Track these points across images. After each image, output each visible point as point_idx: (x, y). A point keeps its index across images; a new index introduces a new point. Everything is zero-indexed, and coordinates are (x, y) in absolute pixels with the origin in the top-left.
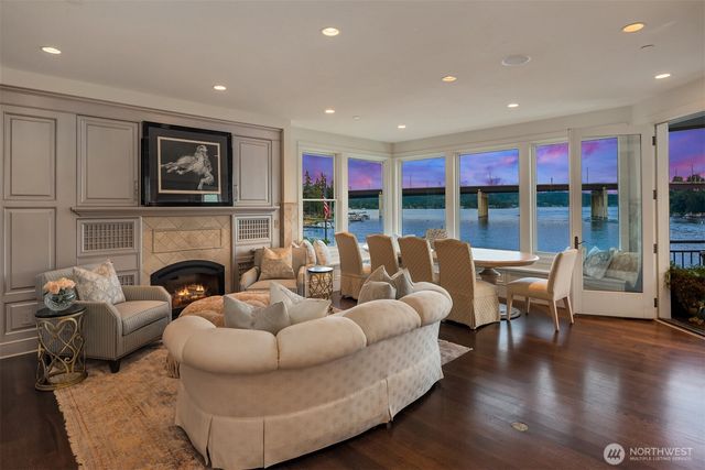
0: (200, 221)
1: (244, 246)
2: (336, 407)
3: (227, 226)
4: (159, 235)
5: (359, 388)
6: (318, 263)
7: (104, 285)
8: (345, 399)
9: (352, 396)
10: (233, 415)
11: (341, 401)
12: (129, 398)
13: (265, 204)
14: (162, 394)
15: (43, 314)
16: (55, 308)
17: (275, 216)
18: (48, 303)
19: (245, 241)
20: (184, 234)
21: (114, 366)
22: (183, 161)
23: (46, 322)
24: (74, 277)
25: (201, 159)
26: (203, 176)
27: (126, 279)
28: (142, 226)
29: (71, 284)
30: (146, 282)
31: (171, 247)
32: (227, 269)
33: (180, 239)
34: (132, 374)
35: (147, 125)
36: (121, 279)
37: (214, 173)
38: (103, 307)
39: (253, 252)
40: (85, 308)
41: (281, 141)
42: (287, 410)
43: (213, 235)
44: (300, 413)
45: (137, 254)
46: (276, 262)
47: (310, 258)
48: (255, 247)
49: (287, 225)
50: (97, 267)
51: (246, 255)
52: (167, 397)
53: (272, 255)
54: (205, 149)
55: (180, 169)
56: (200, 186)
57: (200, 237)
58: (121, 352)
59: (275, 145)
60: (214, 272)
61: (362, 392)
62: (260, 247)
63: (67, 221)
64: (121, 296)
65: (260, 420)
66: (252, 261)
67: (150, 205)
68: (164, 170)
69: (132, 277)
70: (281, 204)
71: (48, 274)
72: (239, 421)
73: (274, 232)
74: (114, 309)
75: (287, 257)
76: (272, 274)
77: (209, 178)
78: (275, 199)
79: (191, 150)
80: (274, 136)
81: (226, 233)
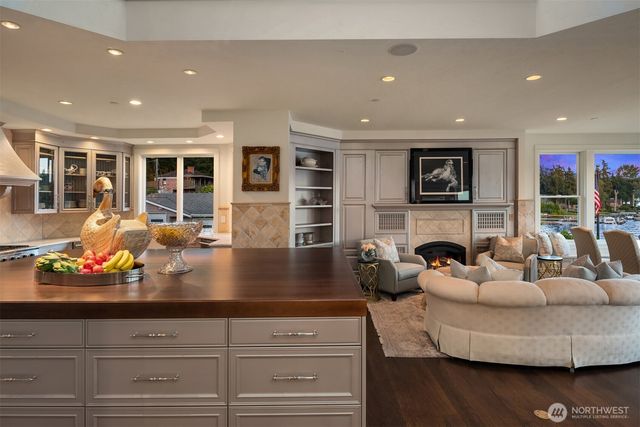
0: (448, 214)
1: (482, 234)
2: (521, 340)
3: (468, 218)
4: (420, 223)
5: (543, 334)
6: (554, 254)
7: (389, 251)
8: (530, 338)
9: (536, 338)
10: (452, 326)
11: (526, 338)
12: (401, 314)
13: (501, 201)
14: (418, 316)
15: (361, 261)
16: (366, 260)
17: (510, 211)
18: (363, 256)
19: (482, 230)
20: (437, 222)
21: (394, 297)
22: (435, 172)
23: (362, 265)
24: (375, 244)
25: (449, 170)
26: (450, 182)
27: (401, 249)
28: (410, 216)
29: (374, 247)
30: (412, 252)
31: (428, 231)
32: (468, 250)
33: (434, 226)
34: (403, 304)
35: (413, 151)
36: (398, 248)
37: (458, 179)
38: (388, 262)
39: (489, 239)
40: (380, 261)
41: (516, 148)
42: (485, 331)
43: (457, 224)
44: (495, 336)
45: (407, 234)
46: (508, 248)
47: (545, 249)
48: (492, 235)
49: (521, 219)
50: (385, 239)
51: (483, 240)
52: (420, 318)
53: (504, 242)
54: (452, 162)
55: (434, 178)
56: (448, 189)
57: (447, 225)
58: (397, 290)
59: (510, 153)
60: (457, 251)
61: (546, 338)
62: (495, 235)
63: (371, 212)
64: (398, 259)
65: (468, 332)
66: (488, 246)
67: (415, 203)
68: (423, 179)
69: (404, 249)
70: (516, 201)
71: (363, 241)
72: (456, 329)
73: (509, 225)
74: (394, 265)
75: (518, 245)
76: (503, 257)
77: (454, 183)
78: (510, 197)
79: (441, 164)
80: (509, 145)
81: (467, 223)
